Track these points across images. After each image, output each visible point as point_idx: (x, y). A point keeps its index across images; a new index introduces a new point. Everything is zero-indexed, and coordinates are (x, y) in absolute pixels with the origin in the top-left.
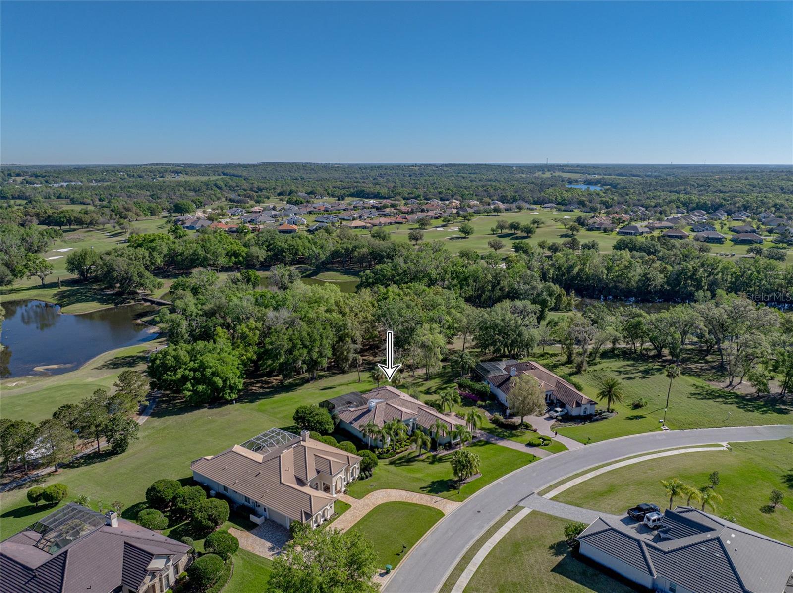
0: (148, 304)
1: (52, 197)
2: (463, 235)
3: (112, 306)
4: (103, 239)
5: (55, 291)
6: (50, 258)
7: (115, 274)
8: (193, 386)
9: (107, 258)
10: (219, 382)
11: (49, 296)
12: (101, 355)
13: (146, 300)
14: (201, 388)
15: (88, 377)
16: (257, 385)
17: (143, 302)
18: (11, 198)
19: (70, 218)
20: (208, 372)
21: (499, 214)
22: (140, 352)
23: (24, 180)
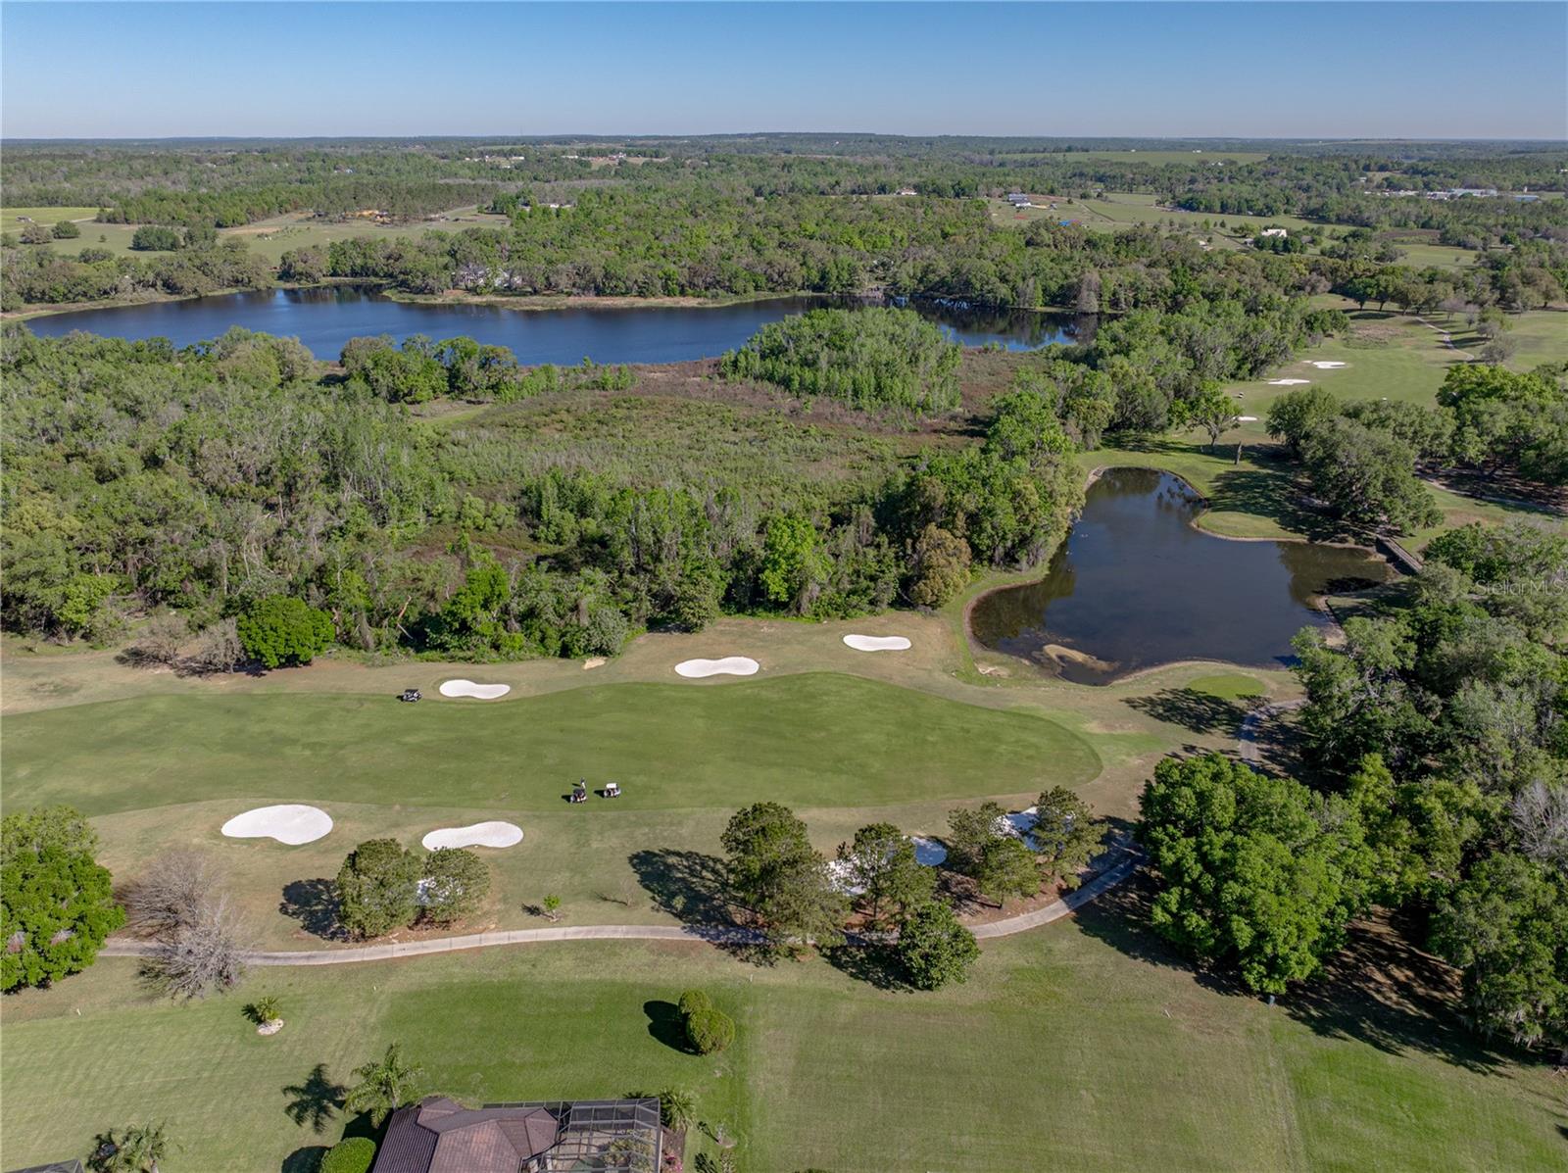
0: (1382, 557)
1: (1411, 224)
3: (1301, 539)
4: (1429, 348)
5: (1223, 467)
6: (1283, 382)
7: (1334, 470)
8: (1183, 903)
9: (1343, 424)
10: (1243, 934)
11: (1208, 475)
12: (1177, 665)
13: (1382, 547)
14: (1194, 921)
15: (1095, 718)
16: (1396, 973)
17: (1372, 549)
18: (1334, 219)
19: (1386, 288)
20: (1233, 890)
22: (1242, 697)
23: (1386, 179)
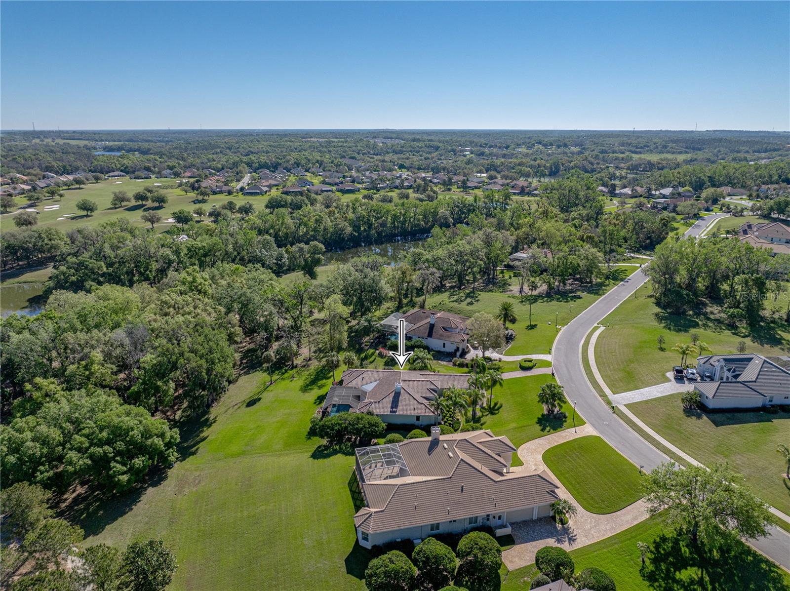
2: (85, 213)
21: (82, 186)
